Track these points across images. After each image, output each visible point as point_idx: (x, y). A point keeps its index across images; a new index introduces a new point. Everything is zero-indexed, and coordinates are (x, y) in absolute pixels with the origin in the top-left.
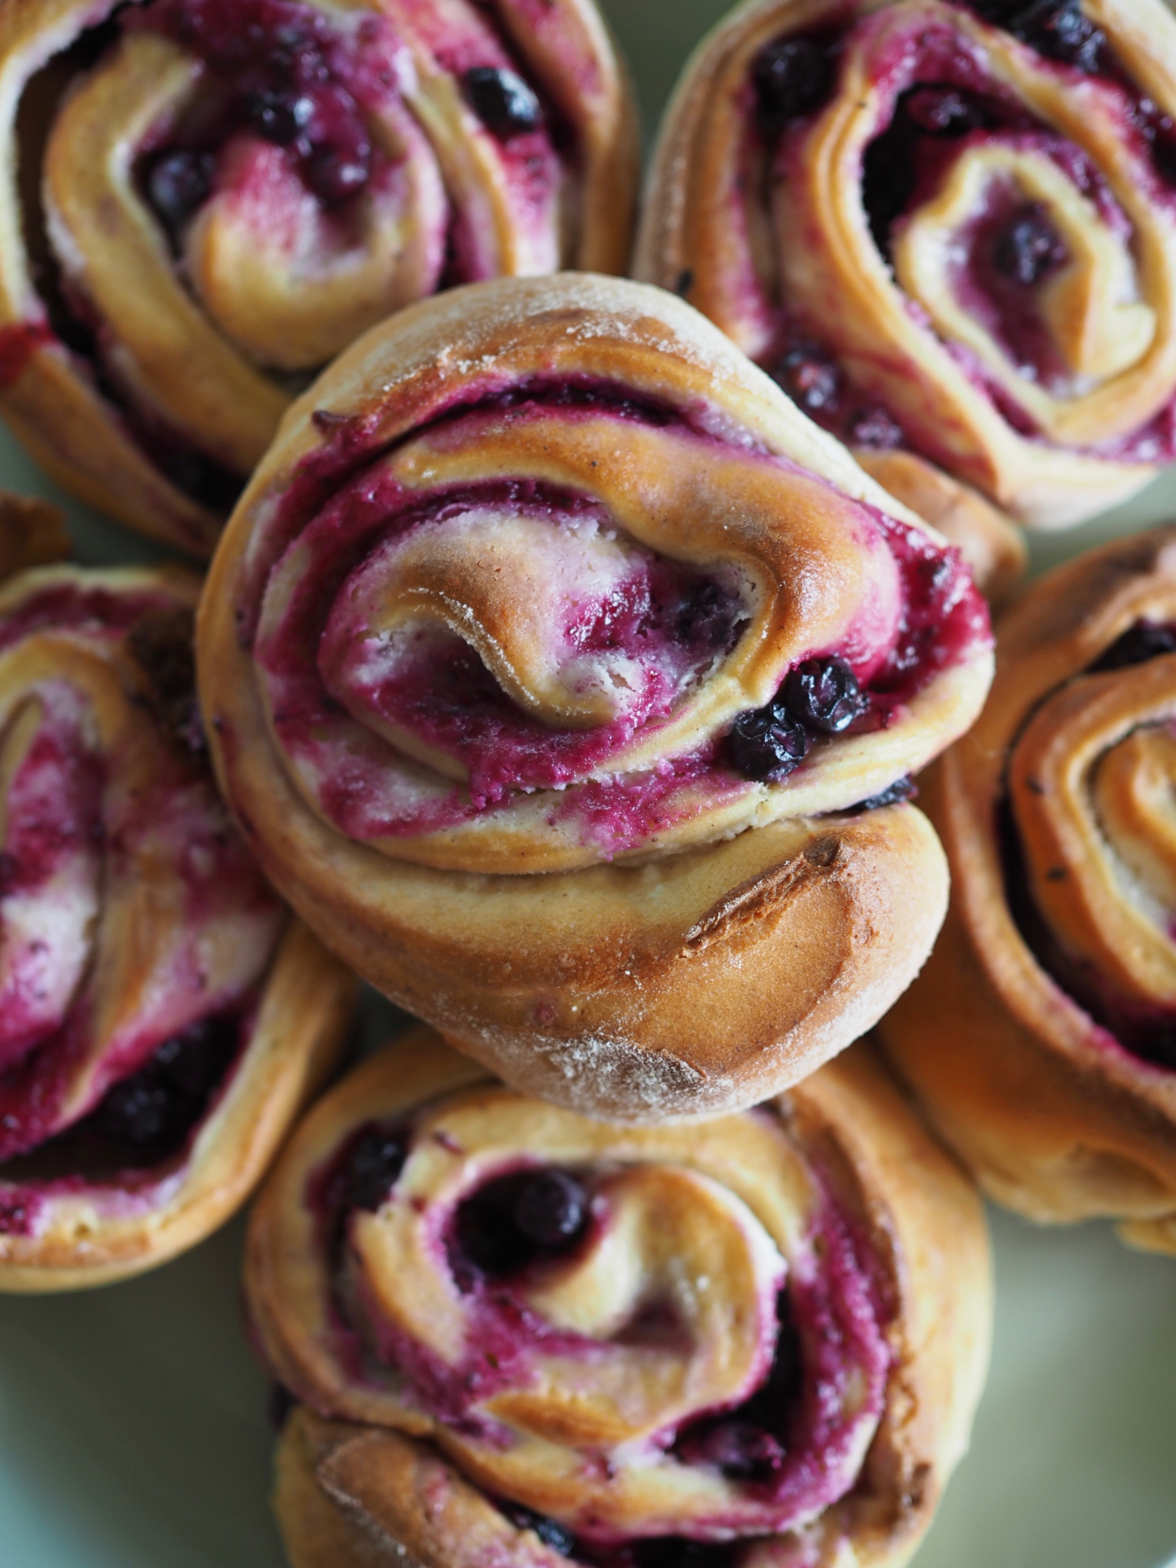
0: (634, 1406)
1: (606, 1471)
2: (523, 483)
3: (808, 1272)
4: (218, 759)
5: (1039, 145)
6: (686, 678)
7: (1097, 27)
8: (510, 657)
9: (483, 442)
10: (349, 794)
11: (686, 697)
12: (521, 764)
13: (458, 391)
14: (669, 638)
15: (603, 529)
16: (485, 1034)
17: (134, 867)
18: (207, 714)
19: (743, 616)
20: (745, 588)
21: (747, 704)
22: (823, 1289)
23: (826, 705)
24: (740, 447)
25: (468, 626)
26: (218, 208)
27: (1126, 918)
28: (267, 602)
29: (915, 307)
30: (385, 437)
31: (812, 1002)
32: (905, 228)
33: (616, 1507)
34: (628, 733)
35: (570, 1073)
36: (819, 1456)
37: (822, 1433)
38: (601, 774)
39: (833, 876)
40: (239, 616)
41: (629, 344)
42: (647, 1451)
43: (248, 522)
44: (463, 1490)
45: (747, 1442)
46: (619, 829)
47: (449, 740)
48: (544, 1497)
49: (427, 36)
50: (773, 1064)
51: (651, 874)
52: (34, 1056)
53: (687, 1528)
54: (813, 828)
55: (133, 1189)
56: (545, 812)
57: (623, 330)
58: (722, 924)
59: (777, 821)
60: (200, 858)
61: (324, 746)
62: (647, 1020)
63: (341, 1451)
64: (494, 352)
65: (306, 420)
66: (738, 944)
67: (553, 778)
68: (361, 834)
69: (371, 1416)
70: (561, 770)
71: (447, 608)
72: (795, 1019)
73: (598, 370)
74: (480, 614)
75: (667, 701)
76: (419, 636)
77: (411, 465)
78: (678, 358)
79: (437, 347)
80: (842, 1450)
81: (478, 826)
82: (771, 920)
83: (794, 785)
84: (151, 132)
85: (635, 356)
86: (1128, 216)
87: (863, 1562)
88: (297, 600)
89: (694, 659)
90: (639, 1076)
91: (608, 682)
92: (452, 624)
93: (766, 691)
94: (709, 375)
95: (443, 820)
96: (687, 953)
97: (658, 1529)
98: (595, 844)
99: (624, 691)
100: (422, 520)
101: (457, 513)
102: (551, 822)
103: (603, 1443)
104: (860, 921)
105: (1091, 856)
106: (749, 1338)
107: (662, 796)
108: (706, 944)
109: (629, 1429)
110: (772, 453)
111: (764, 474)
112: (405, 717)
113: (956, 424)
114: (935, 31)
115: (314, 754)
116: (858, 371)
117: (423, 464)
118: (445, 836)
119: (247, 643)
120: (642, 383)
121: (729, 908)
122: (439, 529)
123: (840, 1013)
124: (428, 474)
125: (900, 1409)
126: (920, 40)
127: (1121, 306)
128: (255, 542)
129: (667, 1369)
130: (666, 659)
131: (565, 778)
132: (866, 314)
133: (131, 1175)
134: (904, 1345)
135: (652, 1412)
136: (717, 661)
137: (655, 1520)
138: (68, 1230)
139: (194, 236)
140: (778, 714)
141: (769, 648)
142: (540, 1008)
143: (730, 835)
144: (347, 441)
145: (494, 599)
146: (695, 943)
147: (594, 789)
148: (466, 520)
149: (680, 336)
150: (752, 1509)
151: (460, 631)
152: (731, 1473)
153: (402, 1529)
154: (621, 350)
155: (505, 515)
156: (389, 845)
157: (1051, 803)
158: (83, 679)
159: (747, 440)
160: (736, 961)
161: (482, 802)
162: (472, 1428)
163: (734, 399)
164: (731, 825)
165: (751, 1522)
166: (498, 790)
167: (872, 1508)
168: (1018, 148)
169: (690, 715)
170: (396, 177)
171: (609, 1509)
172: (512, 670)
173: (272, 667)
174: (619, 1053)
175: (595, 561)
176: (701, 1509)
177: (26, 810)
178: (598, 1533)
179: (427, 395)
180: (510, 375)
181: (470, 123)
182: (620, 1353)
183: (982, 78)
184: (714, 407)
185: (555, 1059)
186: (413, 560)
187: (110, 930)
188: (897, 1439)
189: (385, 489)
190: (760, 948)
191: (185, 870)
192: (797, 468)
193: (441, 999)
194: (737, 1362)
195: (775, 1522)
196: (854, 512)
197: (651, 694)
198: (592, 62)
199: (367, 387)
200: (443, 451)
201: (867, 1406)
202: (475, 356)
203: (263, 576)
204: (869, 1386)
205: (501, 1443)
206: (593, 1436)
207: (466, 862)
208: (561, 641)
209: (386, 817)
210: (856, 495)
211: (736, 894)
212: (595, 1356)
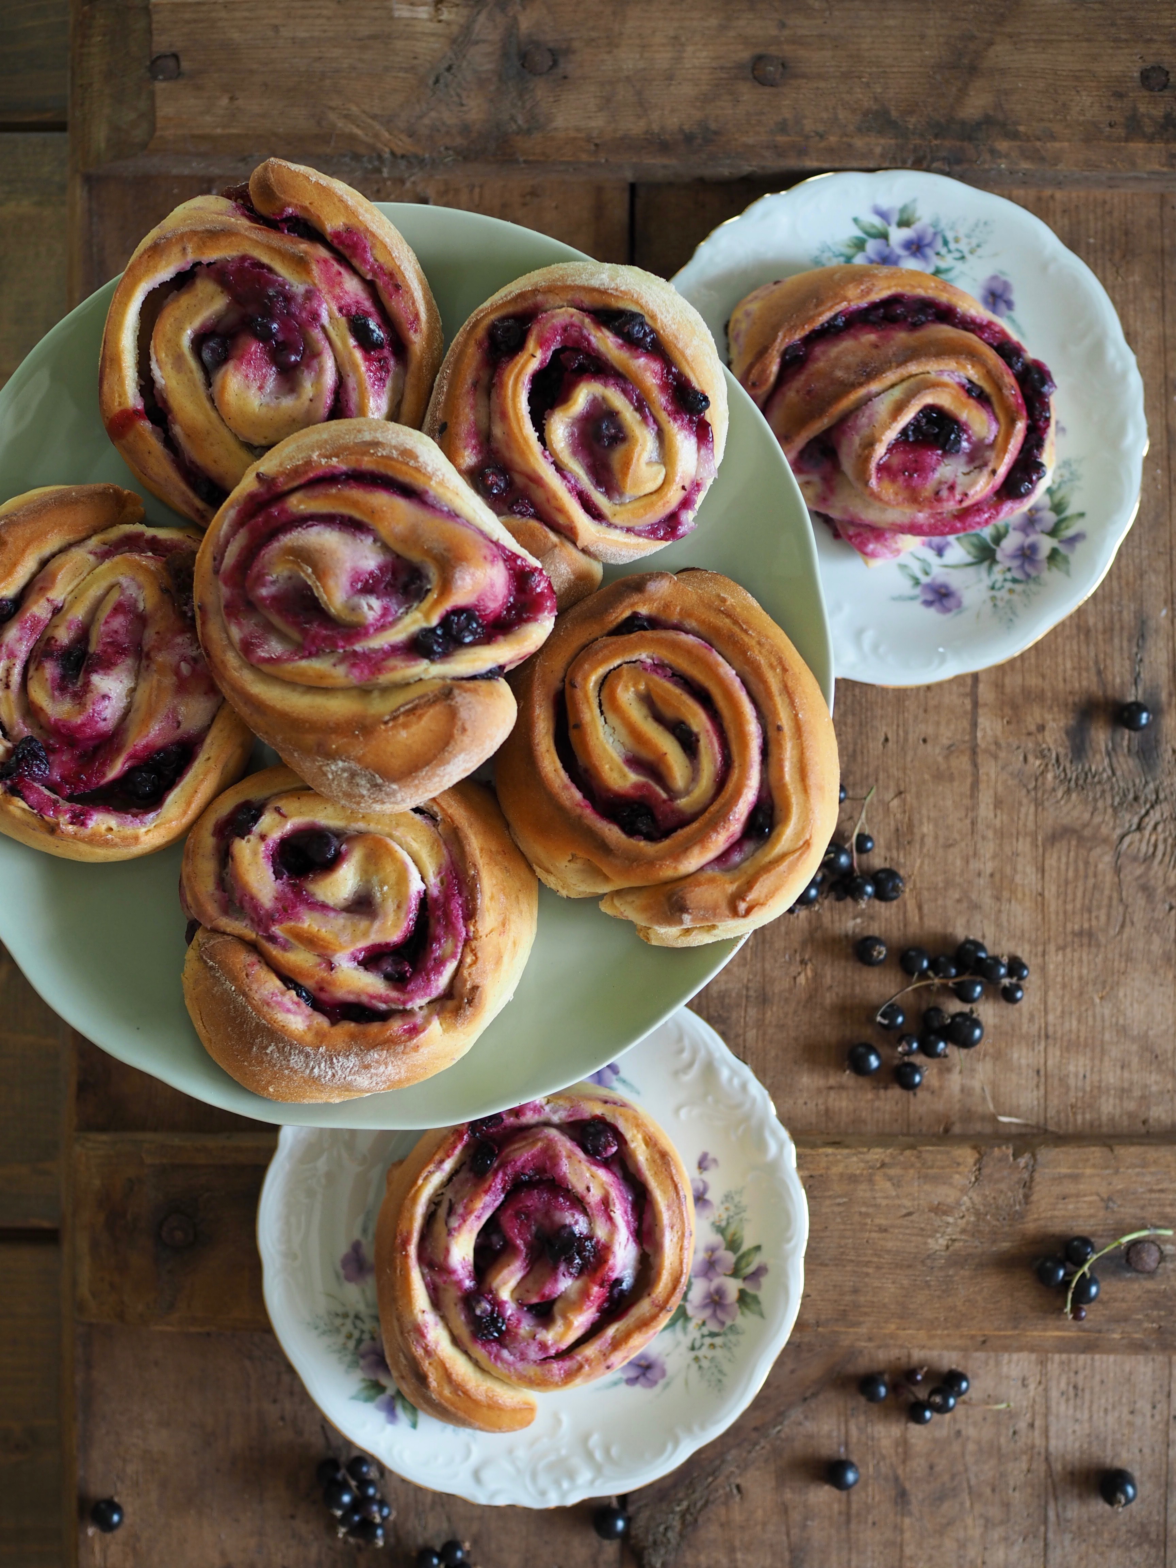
0: (345, 938)
1: (331, 967)
2: (342, 516)
3: (435, 892)
4: (198, 622)
5: (616, 384)
6: (401, 611)
7: (652, 331)
8: (325, 592)
9: (327, 496)
10: (252, 644)
11: (400, 619)
12: (325, 639)
13: (319, 472)
14: (397, 592)
15: (375, 541)
16: (296, 755)
17: (154, 667)
18: (196, 602)
19: (429, 587)
20: (431, 575)
21: (425, 625)
22: (442, 900)
23: (461, 630)
24: (442, 511)
25: (309, 576)
26: (230, 366)
27: (605, 750)
28: (227, 554)
29: (547, 453)
30: (286, 488)
31: (435, 757)
32: (550, 415)
33: (332, 983)
34: (371, 630)
35: (330, 777)
36: (428, 975)
37: (431, 963)
38: (358, 647)
39: (449, 702)
40: (215, 559)
41: (397, 460)
42: (350, 960)
43: (223, 517)
44: (265, 968)
45: (395, 963)
46: (362, 672)
47: (296, 624)
48: (300, 973)
49: (337, 298)
50: (416, 782)
51: (376, 694)
52: (97, 749)
53: (365, 999)
54: (449, 681)
55: (135, 816)
56: (333, 661)
57: (395, 454)
58: (398, 716)
59: (434, 678)
60: (185, 668)
61: (244, 622)
62: (364, 755)
63: (212, 942)
64: (338, 457)
65: (254, 475)
66: (405, 726)
67: (337, 646)
68: (254, 661)
69: (228, 930)
70: (341, 643)
71: (301, 567)
72: (427, 763)
73: (382, 470)
74: (314, 572)
75: (390, 619)
76: (290, 578)
77: (295, 502)
78: (417, 469)
79: (313, 451)
80: (439, 973)
81: (304, 663)
82: (420, 717)
83: (442, 663)
84: (203, 326)
85: (398, 466)
86: (656, 421)
87: (444, 1031)
88: (239, 555)
89: (405, 603)
90: (358, 780)
91: (366, 607)
92: (302, 574)
93: (434, 621)
94: (430, 478)
95: (289, 660)
96: (383, 727)
97: (351, 998)
98: (351, 676)
99: (372, 613)
100: (297, 527)
101: (312, 526)
102: (335, 665)
103: (329, 952)
104: (460, 723)
105: (593, 720)
106: (403, 915)
107: (383, 660)
108: (391, 724)
109: (342, 947)
110: (457, 516)
111: (450, 526)
112: (279, 612)
113: (561, 510)
114: (572, 325)
115: (239, 624)
116: (519, 480)
117: (300, 502)
118: (289, 666)
119: (216, 571)
120: (401, 478)
121: (402, 710)
122: (303, 532)
123: (448, 763)
124: (302, 507)
125: (469, 960)
126: (565, 329)
127: (649, 463)
128: (225, 527)
129: (364, 924)
130: (394, 601)
131: (343, 647)
132: (522, 454)
133: (135, 810)
134: (476, 931)
135: (353, 941)
136: (415, 605)
137: (349, 992)
138: (103, 827)
139: (218, 379)
140: (439, 632)
141: (437, 602)
142: (320, 745)
143: (412, 681)
144: (269, 488)
145: (321, 566)
146: (386, 723)
147: (355, 653)
148: (315, 530)
149: (421, 459)
150: (394, 994)
151: (306, 578)
152: (388, 977)
153: (234, 979)
154: (393, 463)
155: (333, 529)
156: (266, 668)
157: (579, 693)
158: (141, 578)
159: (446, 509)
160: (404, 734)
161: (307, 653)
162: (272, 939)
163: (440, 490)
164: (412, 676)
165: (393, 1001)
166: (314, 649)
167: (451, 1004)
168: (606, 385)
169: (400, 626)
170: (315, 363)
171: (329, 983)
172: (325, 597)
173: (226, 584)
174: (350, 768)
175: (369, 554)
176: (371, 990)
177: (108, 635)
178: (323, 996)
179: (306, 472)
180: (344, 467)
181: (352, 342)
182: (344, 914)
183: (594, 350)
184: (431, 493)
185: (324, 769)
186: (290, 544)
187: (139, 695)
188: (465, 973)
189: (283, 511)
190: (414, 729)
191: (177, 672)
192: (468, 523)
193: (279, 738)
194: (395, 926)
195: (404, 1003)
196: (488, 547)
197: (383, 615)
198: (417, 316)
199: (281, 465)
200: (309, 498)
201: (454, 955)
202: (329, 457)
203: (227, 542)
204: (456, 946)
205: (285, 947)
206: (325, 948)
207: (297, 679)
208: (348, 587)
209: (267, 655)
210: (494, 539)
211: (407, 704)
212: (332, 914)
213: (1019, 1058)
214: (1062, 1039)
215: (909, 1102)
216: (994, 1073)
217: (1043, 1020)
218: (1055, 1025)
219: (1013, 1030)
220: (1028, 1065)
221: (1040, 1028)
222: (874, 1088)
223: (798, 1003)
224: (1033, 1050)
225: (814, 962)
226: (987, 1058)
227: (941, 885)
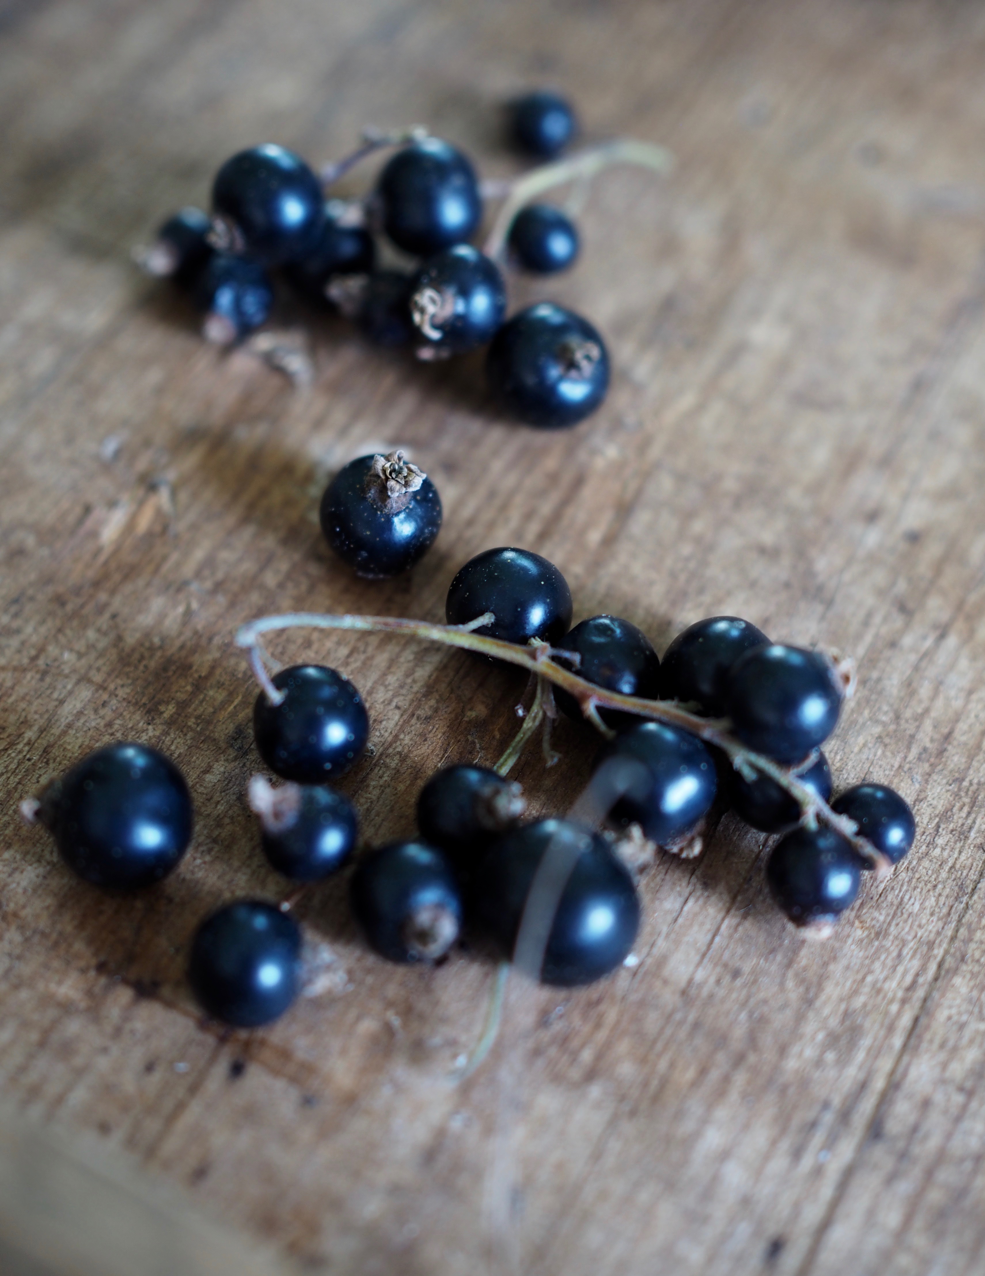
213: (724, 1155)
214: (929, 1174)
215: (194, 1089)
216: (597, 1156)
217: (885, 1064)
218: (926, 1104)
219: (752, 1040)
220: (746, 1202)
221: (863, 1086)
222: (101, 968)
223: (47, 580)
224: (797, 1154)
225: (183, 496)
226: (595, 1091)
227: (730, 485)
